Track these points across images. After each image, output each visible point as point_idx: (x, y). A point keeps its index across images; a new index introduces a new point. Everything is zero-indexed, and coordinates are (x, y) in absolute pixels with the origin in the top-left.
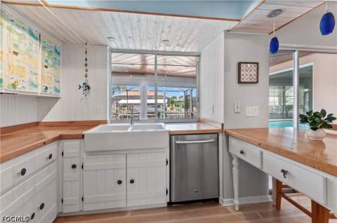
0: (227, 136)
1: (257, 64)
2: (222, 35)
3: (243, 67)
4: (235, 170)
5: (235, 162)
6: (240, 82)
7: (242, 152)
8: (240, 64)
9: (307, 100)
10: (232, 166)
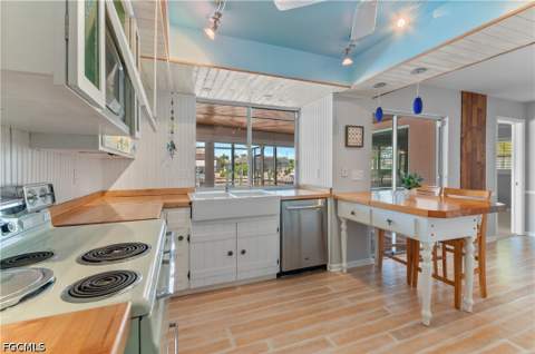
0: (336, 200)
1: (362, 128)
2: (331, 96)
3: (351, 131)
4: (344, 233)
5: (343, 226)
6: (347, 145)
7: (353, 213)
8: (347, 128)
9: (403, 163)
10: (340, 230)
